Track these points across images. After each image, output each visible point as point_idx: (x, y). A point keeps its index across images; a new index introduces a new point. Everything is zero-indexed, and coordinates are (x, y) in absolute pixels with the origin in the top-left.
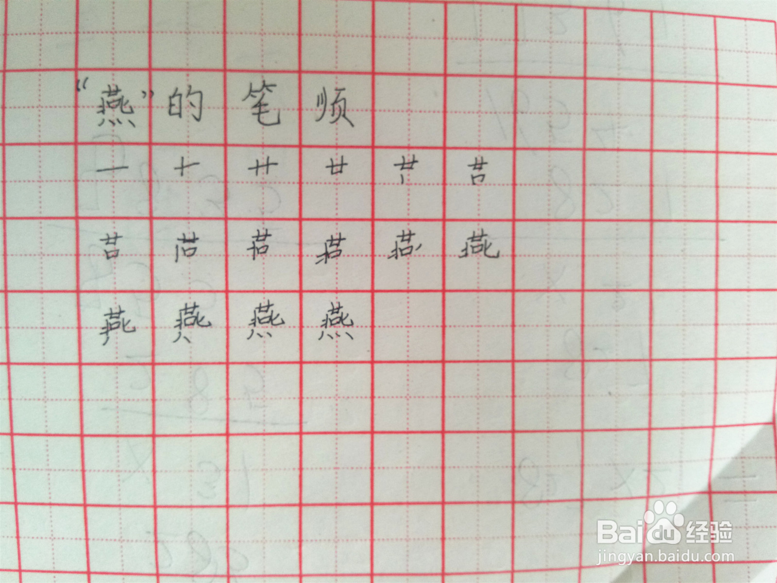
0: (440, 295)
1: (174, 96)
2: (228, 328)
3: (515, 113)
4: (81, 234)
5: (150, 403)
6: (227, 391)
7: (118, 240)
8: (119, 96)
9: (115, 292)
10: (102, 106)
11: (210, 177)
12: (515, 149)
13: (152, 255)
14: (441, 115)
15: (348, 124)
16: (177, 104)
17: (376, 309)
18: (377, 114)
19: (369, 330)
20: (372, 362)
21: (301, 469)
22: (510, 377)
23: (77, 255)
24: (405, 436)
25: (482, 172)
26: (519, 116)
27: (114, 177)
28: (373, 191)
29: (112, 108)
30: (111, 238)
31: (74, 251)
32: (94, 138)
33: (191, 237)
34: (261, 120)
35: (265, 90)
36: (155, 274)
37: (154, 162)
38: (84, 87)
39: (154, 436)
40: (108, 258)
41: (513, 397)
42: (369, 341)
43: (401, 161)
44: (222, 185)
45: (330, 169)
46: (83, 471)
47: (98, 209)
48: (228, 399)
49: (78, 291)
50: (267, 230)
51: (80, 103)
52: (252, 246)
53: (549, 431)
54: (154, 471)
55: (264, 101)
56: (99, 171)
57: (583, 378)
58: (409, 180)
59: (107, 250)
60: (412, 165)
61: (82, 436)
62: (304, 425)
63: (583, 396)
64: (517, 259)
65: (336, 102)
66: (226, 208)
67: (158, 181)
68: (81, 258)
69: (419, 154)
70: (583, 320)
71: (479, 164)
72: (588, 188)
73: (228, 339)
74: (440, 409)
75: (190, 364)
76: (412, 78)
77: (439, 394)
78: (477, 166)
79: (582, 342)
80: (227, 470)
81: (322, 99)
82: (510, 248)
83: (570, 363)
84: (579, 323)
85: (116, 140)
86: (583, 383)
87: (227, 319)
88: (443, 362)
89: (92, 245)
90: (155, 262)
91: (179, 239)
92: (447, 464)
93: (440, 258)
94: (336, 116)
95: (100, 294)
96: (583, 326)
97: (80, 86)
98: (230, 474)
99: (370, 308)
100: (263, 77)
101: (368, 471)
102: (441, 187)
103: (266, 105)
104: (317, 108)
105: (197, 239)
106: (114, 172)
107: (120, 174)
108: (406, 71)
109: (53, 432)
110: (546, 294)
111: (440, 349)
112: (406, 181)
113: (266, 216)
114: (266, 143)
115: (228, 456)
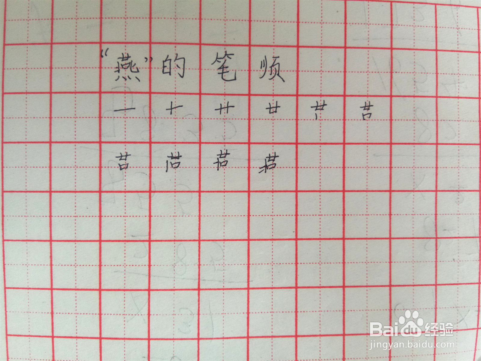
0: (341, 193)
1: (166, 60)
2: (200, 216)
3: (391, 72)
4: (102, 153)
5: (147, 267)
6: (199, 259)
7: (128, 157)
8: (129, 60)
9: (125, 192)
10: (118, 68)
11: (190, 115)
12: (391, 96)
13: (150, 167)
14: (343, 74)
15: (281, 80)
16: (168, 66)
17: (298, 203)
18: (300, 73)
19: (294, 217)
20: (296, 239)
21: (248, 313)
22: (388, 249)
23: (100, 167)
24: (319, 289)
25: (369, 112)
26: (394, 74)
27: (125, 115)
28: (297, 124)
29: (124, 68)
30: (123, 156)
31: (98, 165)
32: (113, 89)
33: (177, 156)
34: (224, 78)
35: (226, 57)
36: (152, 180)
37: (152, 105)
38: (106, 55)
39: (149, 290)
40: (121, 169)
41: (390, 262)
42: (294, 225)
43: (316, 105)
44: (198, 120)
45: (269, 110)
46: (100, 314)
47: (115, 136)
48: (199, 265)
49: (100, 192)
50: (227, 150)
51: (103, 66)
52: (217, 161)
53: (414, 286)
54: (149, 315)
55: (226, 65)
56: (115, 111)
57: (436, 250)
58: (321, 117)
59: (121, 164)
60: (323, 107)
61: (100, 290)
62: (250, 283)
63: (436, 262)
64: (393, 170)
65: (273, 66)
66: (200, 135)
67: (155, 118)
68: (102, 169)
69: (327, 100)
70: (436, 211)
71: (368, 106)
72: (439, 122)
73: (199, 224)
74: (342, 271)
75: (175, 241)
76: (324, 49)
77: (341, 261)
78: (366, 108)
79: (436, 225)
80: (199, 314)
81: (264, 64)
82: (389, 163)
83: (428, 240)
84: (434, 212)
85: (127, 90)
86: (436, 253)
87: (200, 210)
88: (344, 239)
89: (109, 161)
90: (152, 172)
91: (168, 157)
92: (346, 309)
93: (342, 169)
94: (273, 75)
95: (115, 194)
96: (436, 214)
97: (103, 54)
98: (200, 316)
99: (295, 203)
100: (225, 49)
101: (294, 314)
102: (342, 121)
103: (227, 67)
104: (260, 69)
105: (181, 156)
106: (125, 111)
107: (130, 113)
108: (320, 45)
109: (80, 288)
110: (412, 193)
111: (342, 231)
112: (318, 118)
113: (226, 141)
114: (227, 93)
115: (199, 304)
